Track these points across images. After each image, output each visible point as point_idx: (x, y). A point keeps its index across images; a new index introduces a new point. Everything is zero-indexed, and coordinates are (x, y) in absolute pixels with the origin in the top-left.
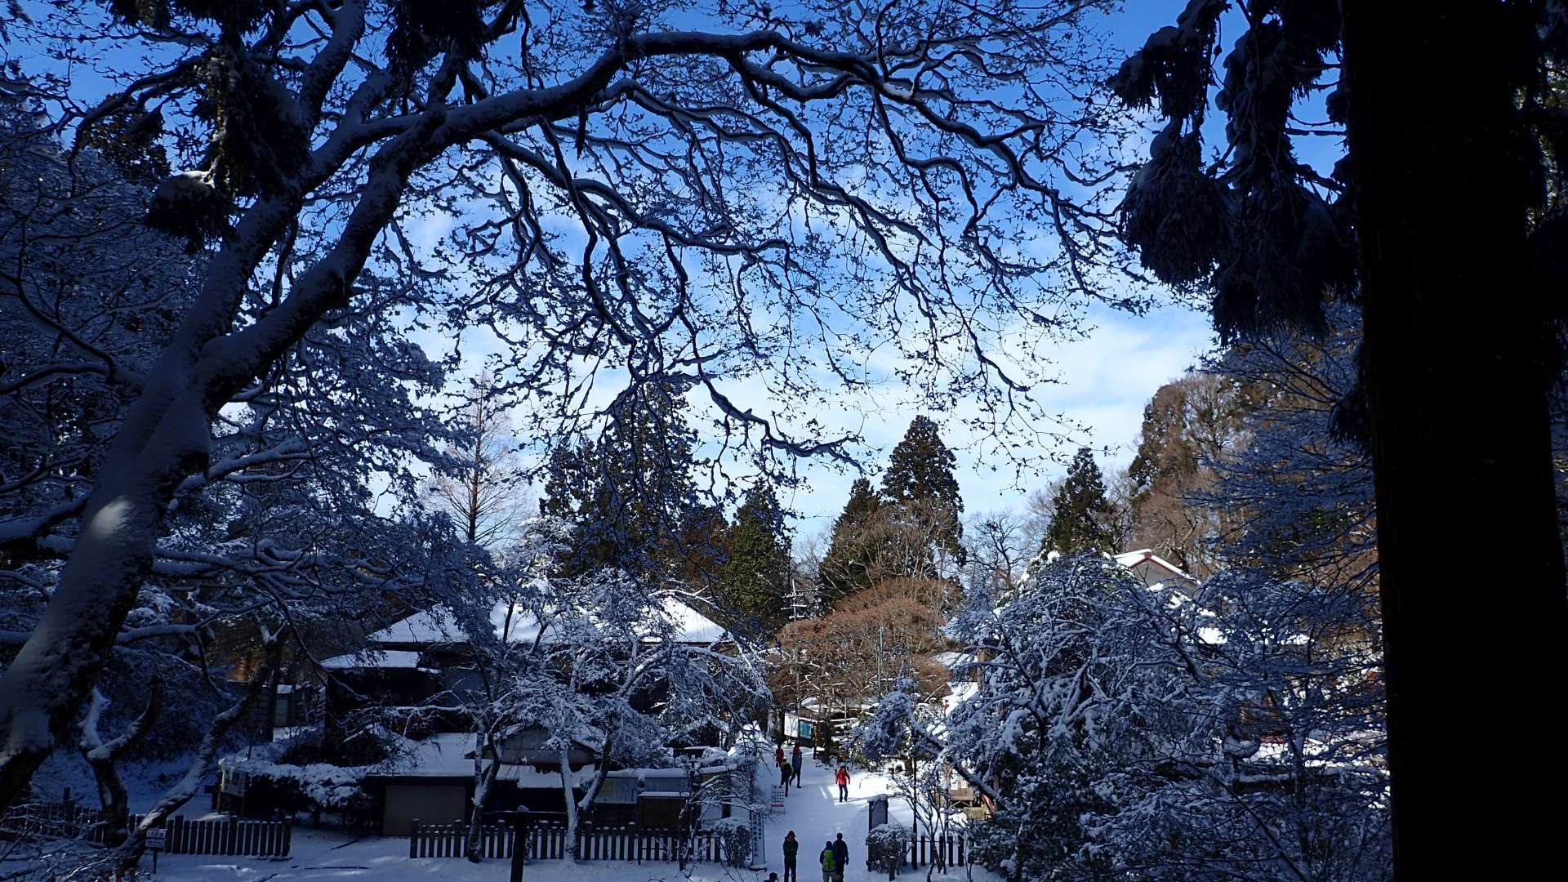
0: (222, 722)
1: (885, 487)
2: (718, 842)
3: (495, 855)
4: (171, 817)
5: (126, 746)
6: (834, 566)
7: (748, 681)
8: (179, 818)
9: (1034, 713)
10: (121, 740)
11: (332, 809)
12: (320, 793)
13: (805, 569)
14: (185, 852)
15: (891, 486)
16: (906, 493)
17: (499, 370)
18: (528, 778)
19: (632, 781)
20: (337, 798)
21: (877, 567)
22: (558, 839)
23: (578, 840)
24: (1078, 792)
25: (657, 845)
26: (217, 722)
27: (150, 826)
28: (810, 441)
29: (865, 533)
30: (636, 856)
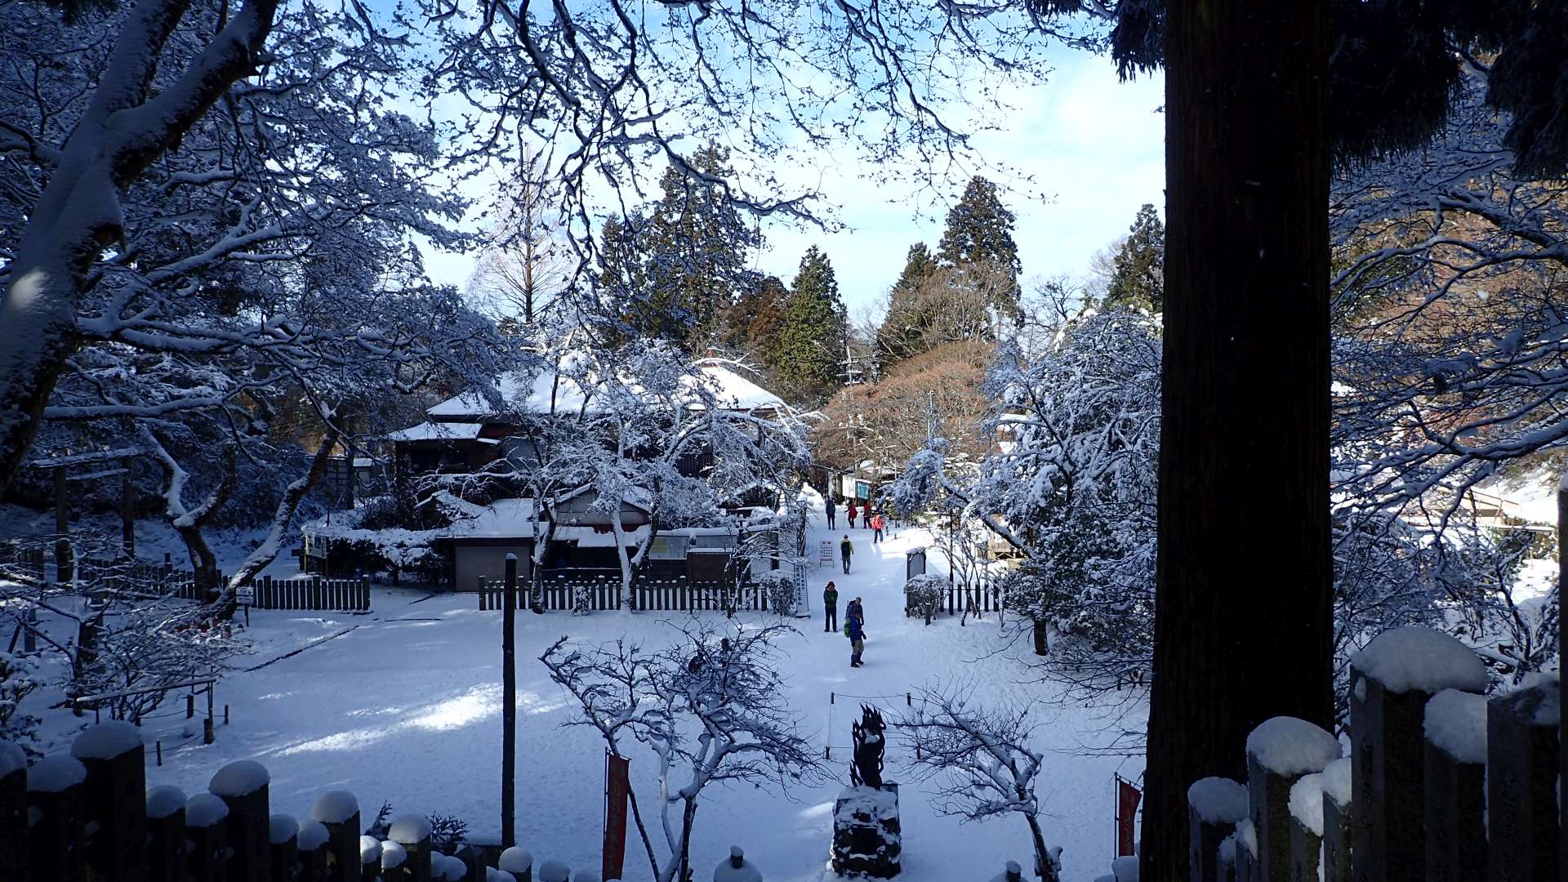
0: (294, 491)
1: (943, 251)
2: (764, 593)
3: (558, 606)
4: (258, 577)
5: (207, 514)
6: (890, 332)
7: (789, 446)
8: (267, 578)
9: (1061, 469)
10: (202, 509)
11: (407, 568)
12: (394, 555)
13: (864, 337)
14: (276, 607)
15: (948, 250)
16: (963, 256)
17: (453, 137)
18: (588, 539)
19: (684, 540)
20: (411, 559)
21: (935, 330)
22: (615, 591)
23: (633, 592)
24: (1098, 541)
25: (707, 596)
26: (290, 491)
27: (239, 585)
28: (771, 200)
29: (921, 298)
30: (688, 606)
